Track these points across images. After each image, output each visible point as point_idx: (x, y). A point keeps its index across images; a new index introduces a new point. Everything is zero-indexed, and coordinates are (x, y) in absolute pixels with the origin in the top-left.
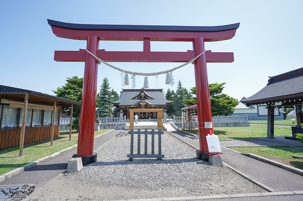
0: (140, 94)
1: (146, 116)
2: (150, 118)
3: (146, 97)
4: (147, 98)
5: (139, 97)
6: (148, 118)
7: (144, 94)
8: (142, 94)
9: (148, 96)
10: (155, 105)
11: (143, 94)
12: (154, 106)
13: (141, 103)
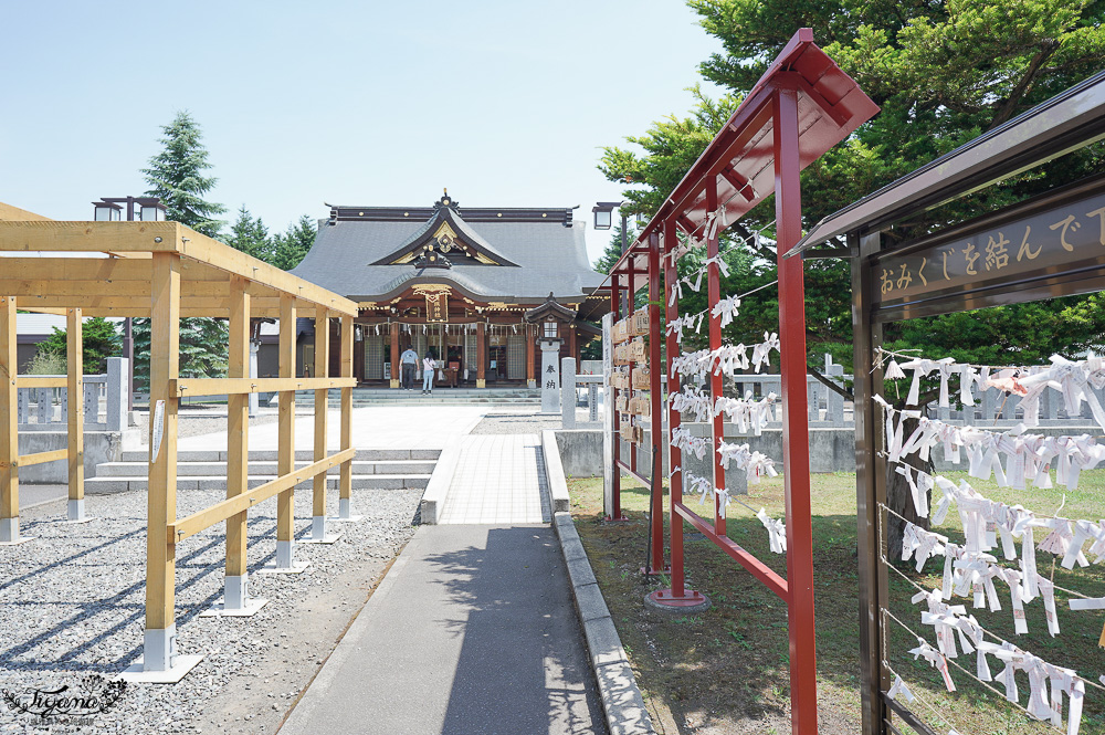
0: (428, 237)
1: (461, 369)
2: (481, 383)
3: (465, 253)
4: (472, 258)
5: (421, 252)
6: (471, 383)
7: (451, 235)
8: (440, 235)
9: (475, 248)
10: (512, 299)
11: (445, 232)
12: (501, 306)
13: (420, 288)
